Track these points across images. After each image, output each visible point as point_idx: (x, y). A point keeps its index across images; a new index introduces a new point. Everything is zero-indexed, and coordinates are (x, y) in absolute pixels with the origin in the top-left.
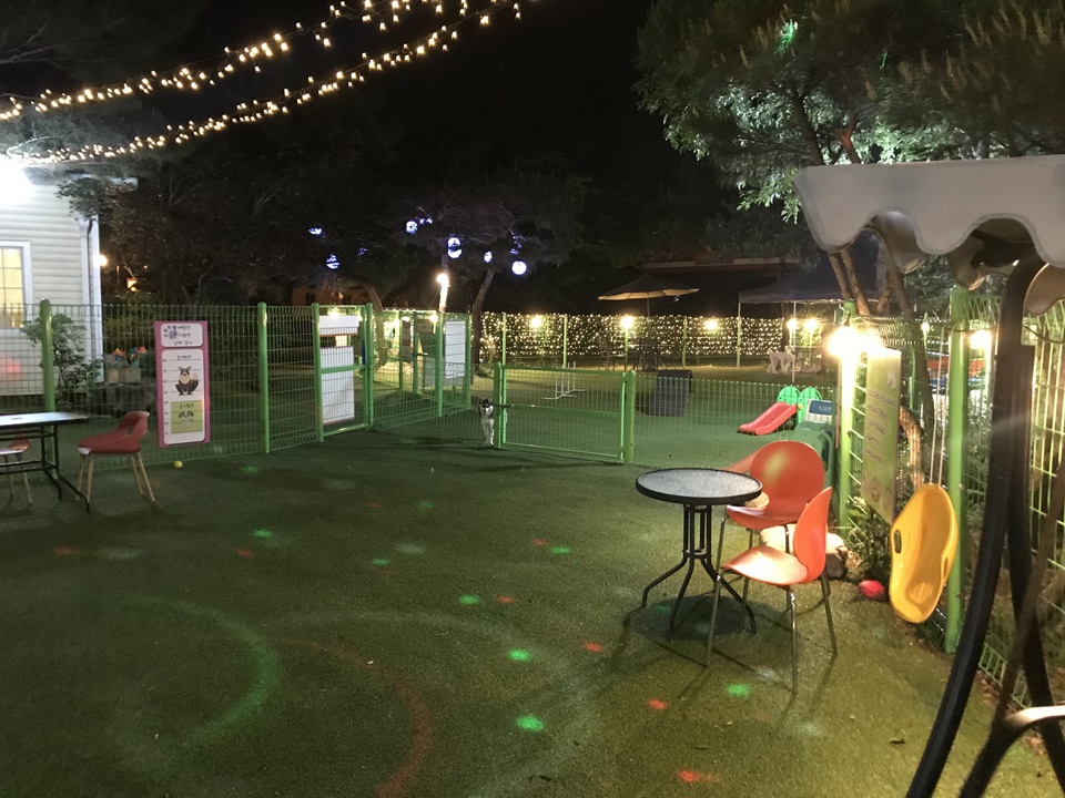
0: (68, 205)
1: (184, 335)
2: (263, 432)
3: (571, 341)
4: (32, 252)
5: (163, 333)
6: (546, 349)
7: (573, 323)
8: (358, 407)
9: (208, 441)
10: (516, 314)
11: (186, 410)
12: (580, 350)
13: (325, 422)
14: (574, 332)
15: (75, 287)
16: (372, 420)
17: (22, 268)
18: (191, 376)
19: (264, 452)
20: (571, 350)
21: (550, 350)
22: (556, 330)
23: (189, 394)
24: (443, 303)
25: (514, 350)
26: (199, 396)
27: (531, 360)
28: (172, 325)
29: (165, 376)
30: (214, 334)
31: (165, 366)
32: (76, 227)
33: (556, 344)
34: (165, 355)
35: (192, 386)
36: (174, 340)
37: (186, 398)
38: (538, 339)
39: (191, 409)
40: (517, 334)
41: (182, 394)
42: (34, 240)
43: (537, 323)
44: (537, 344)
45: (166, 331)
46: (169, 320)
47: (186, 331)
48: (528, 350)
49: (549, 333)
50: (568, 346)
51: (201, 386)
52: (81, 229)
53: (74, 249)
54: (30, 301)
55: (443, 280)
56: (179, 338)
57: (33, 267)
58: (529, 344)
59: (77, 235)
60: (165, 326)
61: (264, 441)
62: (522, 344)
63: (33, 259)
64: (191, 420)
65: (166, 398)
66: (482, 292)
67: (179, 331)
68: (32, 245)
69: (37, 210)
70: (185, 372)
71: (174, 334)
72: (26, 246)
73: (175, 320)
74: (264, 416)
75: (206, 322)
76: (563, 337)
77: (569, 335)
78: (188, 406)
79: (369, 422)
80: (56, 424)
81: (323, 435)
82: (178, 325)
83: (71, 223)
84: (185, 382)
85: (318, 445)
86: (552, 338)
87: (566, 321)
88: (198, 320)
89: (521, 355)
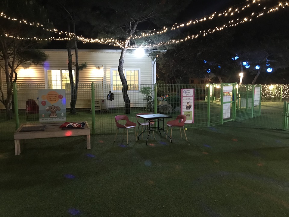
0: (151, 58)
1: (188, 93)
2: (208, 121)
3: (283, 93)
4: (141, 71)
5: (183, 92)
6: (274, 96)
7: (285, 87)
8: (231, 114)
9: (193, 123)
10: (264, 84)
11: (188, 114)
12: (287, 96)
13: (223, 118)
14: (285, 90)
15: (150, 80)
16: (235, 118)
17: (138, 75)
18: (190, 104)
19: (208, 127)
20: (283, 96)
21: (276, 96)
22: (278, 89)
23: (189, 109)
24: (241, 82)
25: (263, 96)
26: (192, 109)
27: (269, 99)
28: (185, 90)
29: (183, 104)
30: (196, 92)
31: (183, 101)
32: (151, 64)
33: (278, 94)
34: (184, 98)
35: (190, 107)
36: (186, 94)
37: (188, 110)
38: (272, 92)
39: (189, 114)
40: (264, 91)
41: (187, 109)
42: (141, 68)
43: (272, 88)
44: (271, 94)
45: (184, 91)
46: (185, 88)
47: (189, 92)
48: (268, 96)
49: (276, 90)
50: (282, 95)
51: (192, 107)
52: (152, 64)
53: (150, 70)
54: (140, 84)
55: (241, 75)
56: (187, 94)
57: (141, 75)
58: (268, 94)
59: (151, 66)
60: (184, 90)
61: (208, 124)
62: (266, 94)
63: (141, 73)
64: (189, 117)
65: (183, 110)
66: (256, 78)
67: (187, 91)
68: (141, 69)
69: (143, 60)
70: (188, 103)
71: (186, 92)
72: (140, 69)
73: (186, 88)
74: (208, 116)
75: (194, 89)
76: (280, 92)
77: (283, 91)
78: (189, 113)
79: (234, 119)
80: (164, 118)
81: (223, 122)
82: (187, 90)
83: (150, 63)
84: (188, 106)
85: (221, 126)
86: (277, 92)
87: (282, 86)
88: (192, 88)
89: (266, 97)
